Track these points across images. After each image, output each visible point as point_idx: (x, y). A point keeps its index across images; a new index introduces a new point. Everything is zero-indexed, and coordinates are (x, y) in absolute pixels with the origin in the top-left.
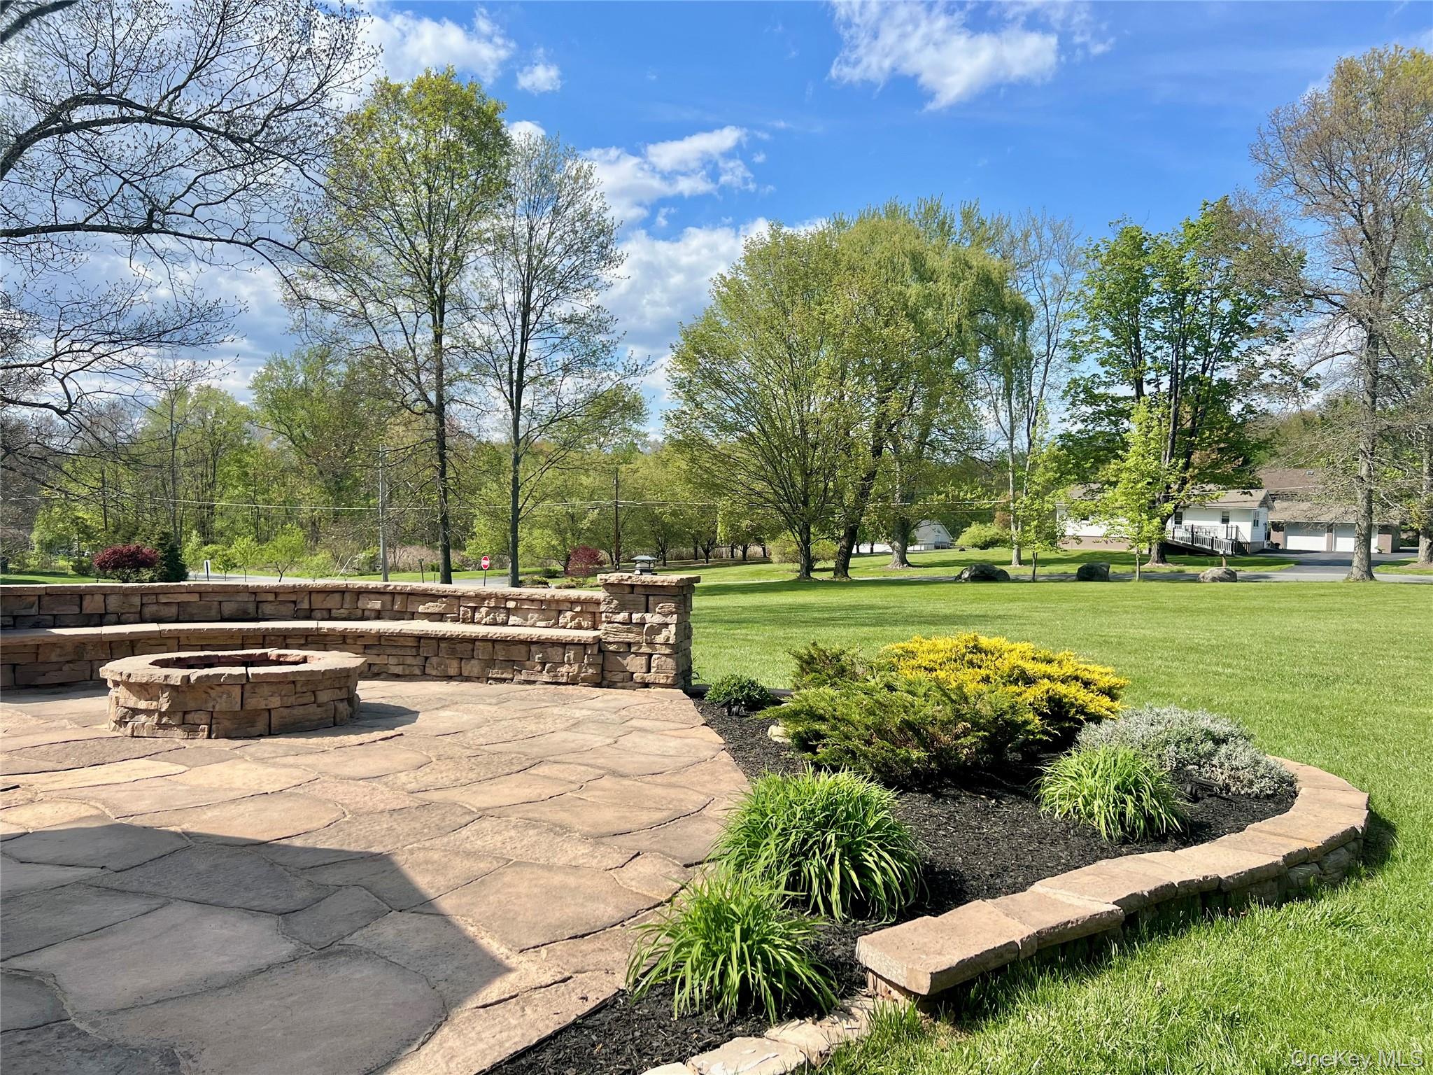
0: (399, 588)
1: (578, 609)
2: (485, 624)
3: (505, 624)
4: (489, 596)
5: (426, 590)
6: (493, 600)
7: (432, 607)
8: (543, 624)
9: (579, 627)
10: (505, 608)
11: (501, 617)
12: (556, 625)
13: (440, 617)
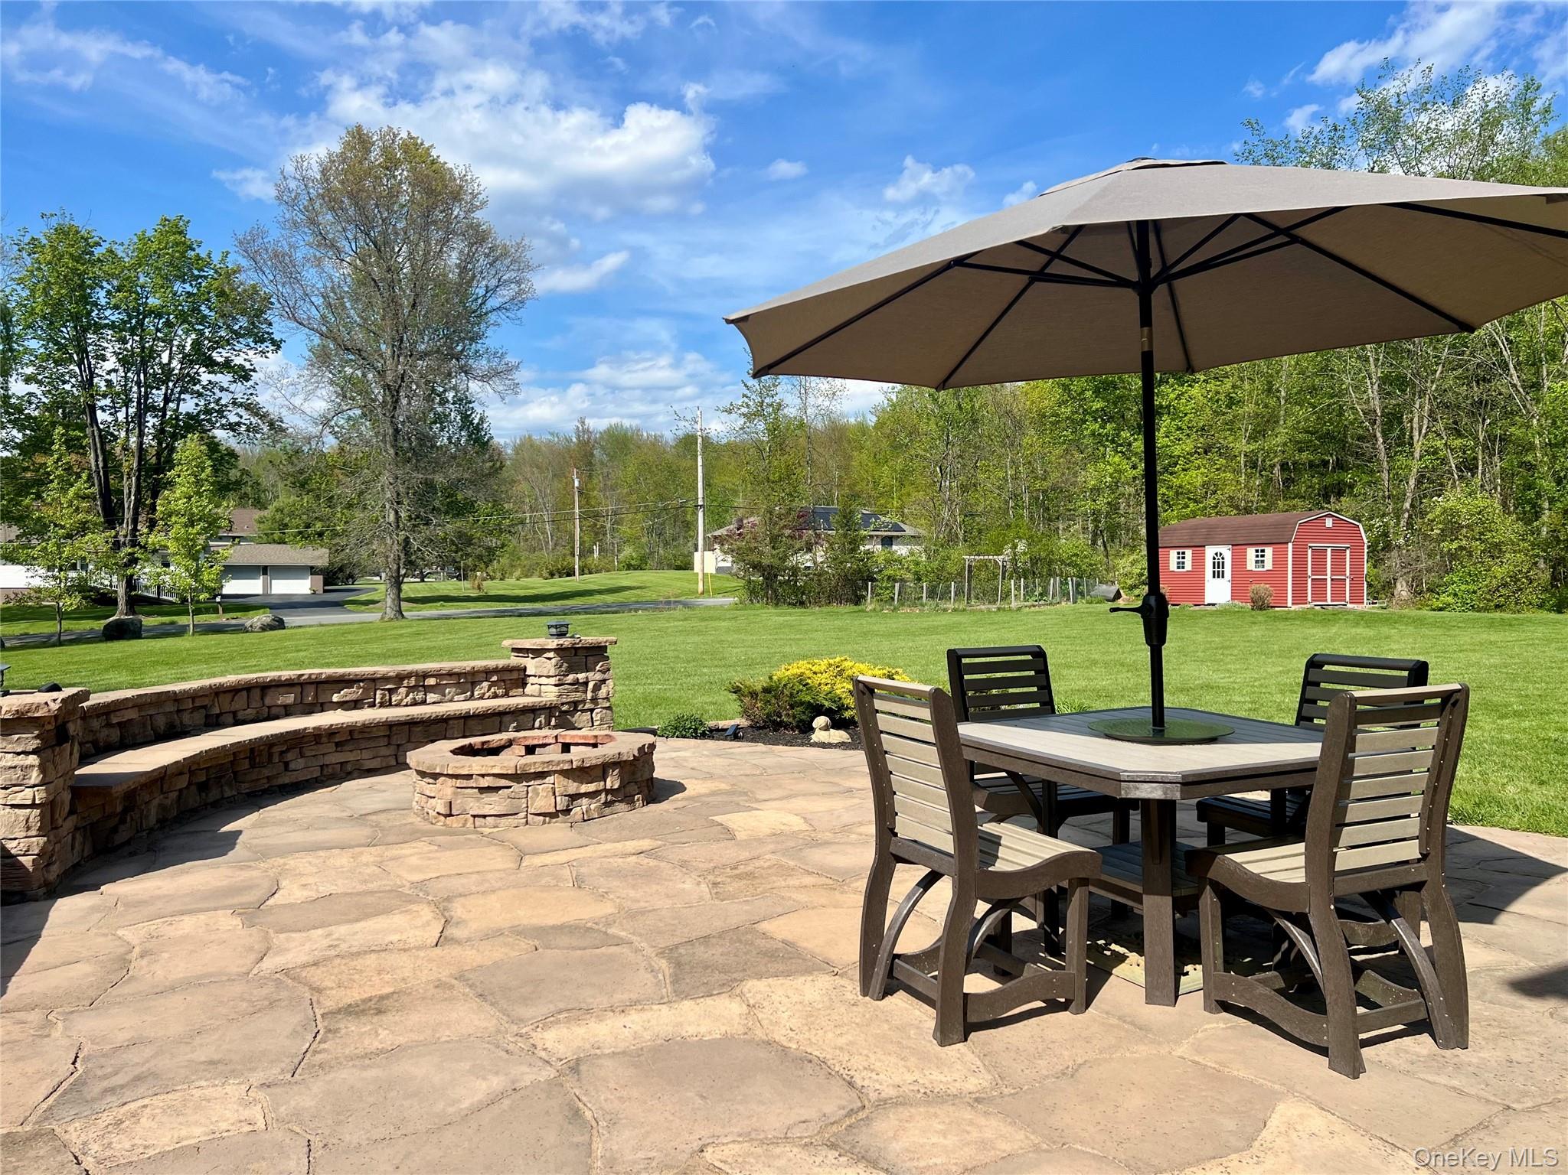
0: (313, 677)
1: (495, 678)
2: (406, 705)
3: (424, 702)
4: (409, 675)
5: (343, 675)
6: (413, 679)
7: (348, 694)
8: (462, 697)
9: (495, 696)
10: (423, 686)
11: (420, 696)
12: (471, 698)
13: (355, 705)
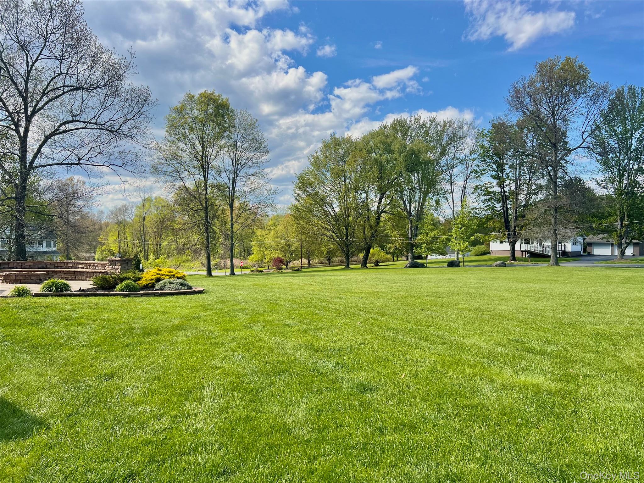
2: (90, 269)
5: (82, 262)
7: (81, 266)
10: (96, 266)
11: (94, 268)
13: (83, 268)
